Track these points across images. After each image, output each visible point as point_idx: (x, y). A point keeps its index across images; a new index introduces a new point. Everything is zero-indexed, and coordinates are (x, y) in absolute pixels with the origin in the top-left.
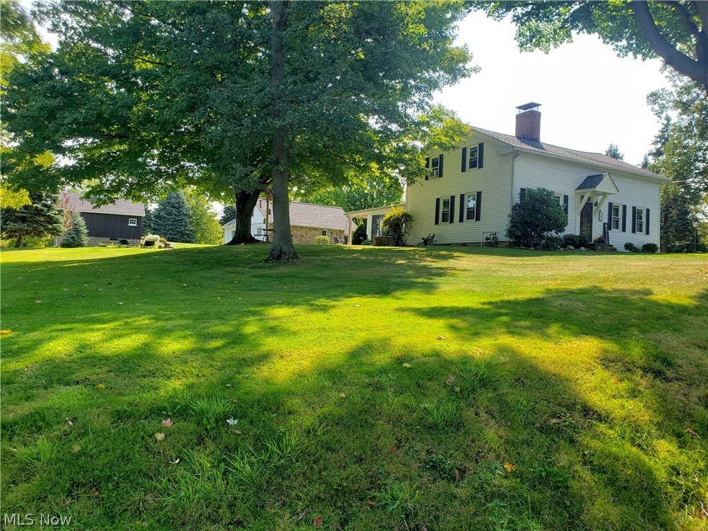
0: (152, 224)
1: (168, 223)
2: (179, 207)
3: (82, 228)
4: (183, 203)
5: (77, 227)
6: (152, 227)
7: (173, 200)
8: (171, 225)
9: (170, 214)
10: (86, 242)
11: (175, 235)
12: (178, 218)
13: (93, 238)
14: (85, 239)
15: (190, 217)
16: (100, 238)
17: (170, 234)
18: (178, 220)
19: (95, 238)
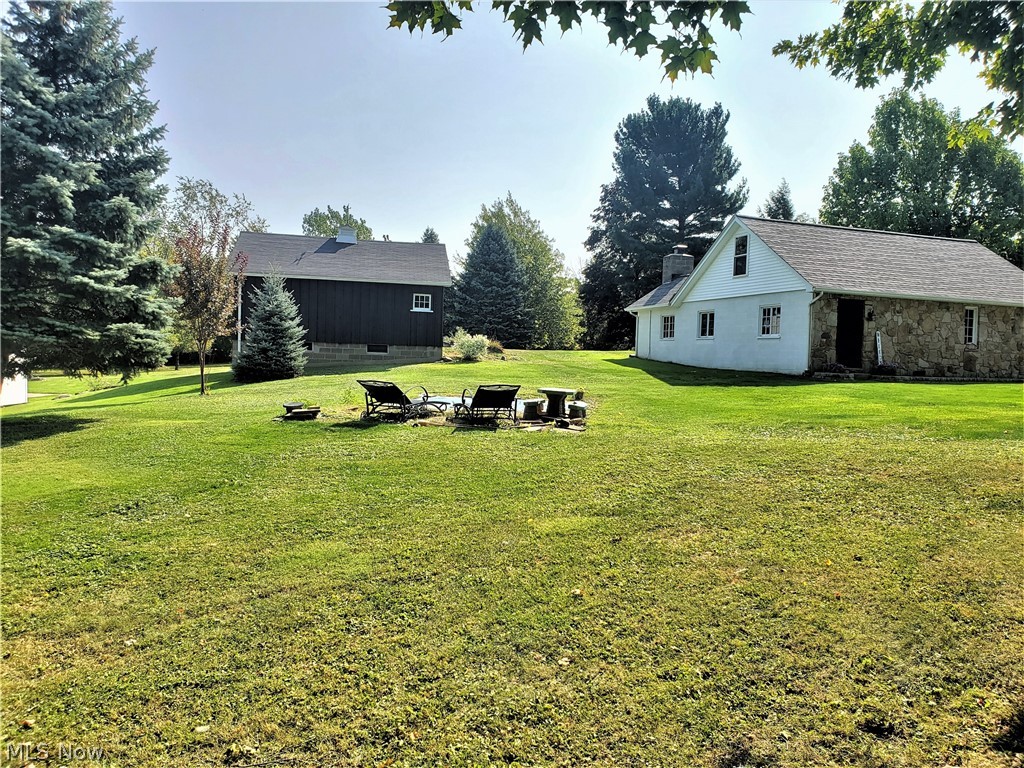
0: (455, 304)
1: (486, 300)
2: (505, 270)
3: (287, 325)
4: (512, 261)
5: (275, 319)
6: (457, 309)
7: (493, 256)
8: (491, 305)
9: (488, 283)
10: (300, 362)
11: (499, 323)
12: (504, 292)
13: (325, 346)
14: (298, 354)
15: (525, 289)
16: (343, 347)
17: (490, 323)
18: (502, 296)
19: (331, 347)
